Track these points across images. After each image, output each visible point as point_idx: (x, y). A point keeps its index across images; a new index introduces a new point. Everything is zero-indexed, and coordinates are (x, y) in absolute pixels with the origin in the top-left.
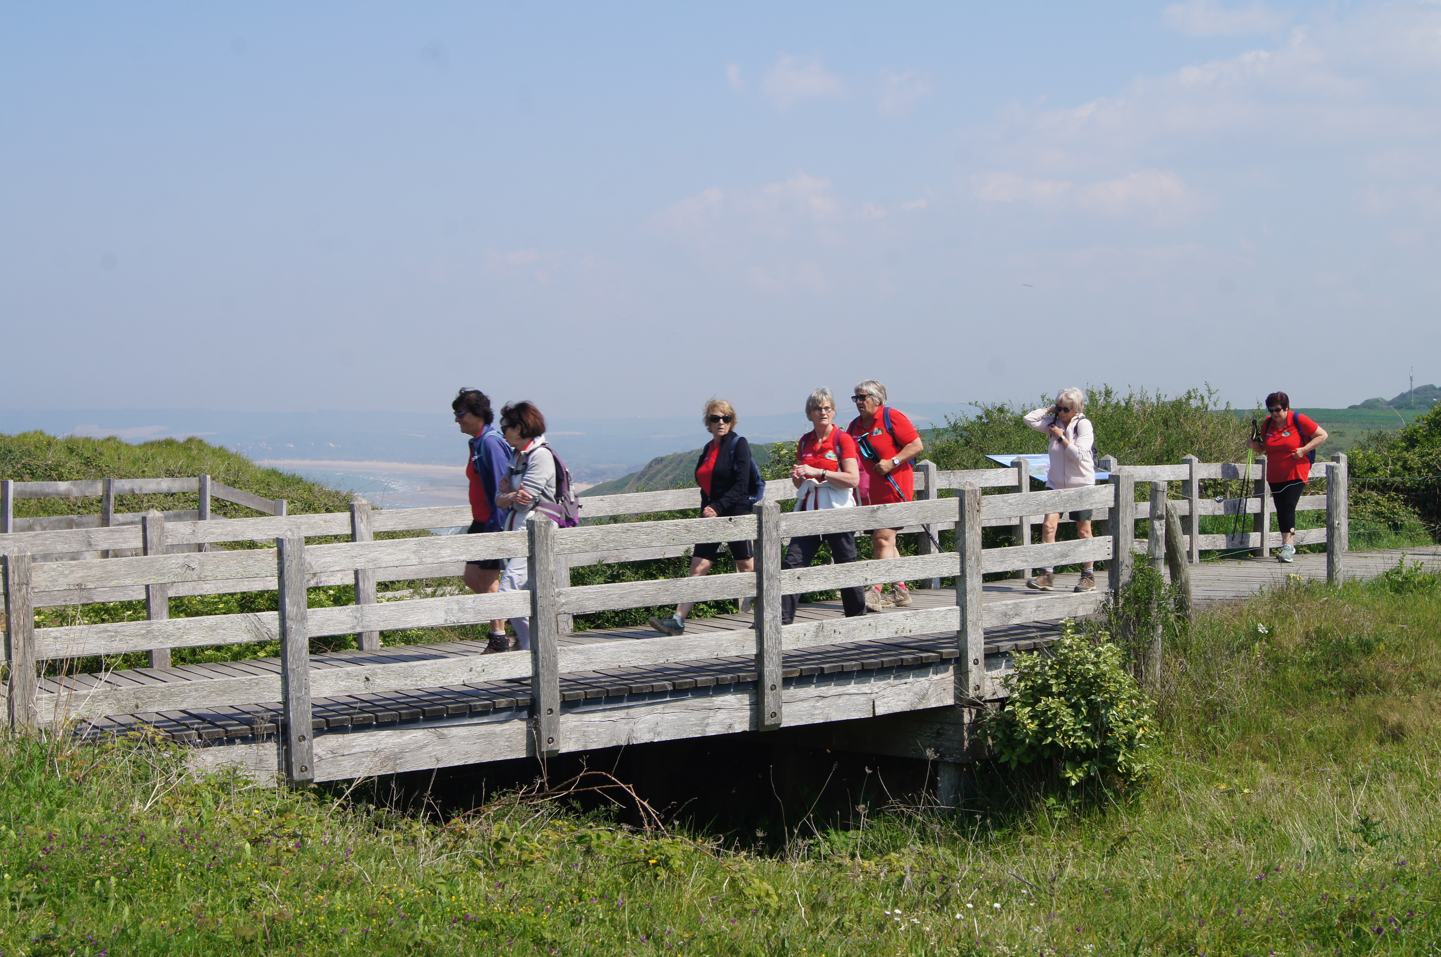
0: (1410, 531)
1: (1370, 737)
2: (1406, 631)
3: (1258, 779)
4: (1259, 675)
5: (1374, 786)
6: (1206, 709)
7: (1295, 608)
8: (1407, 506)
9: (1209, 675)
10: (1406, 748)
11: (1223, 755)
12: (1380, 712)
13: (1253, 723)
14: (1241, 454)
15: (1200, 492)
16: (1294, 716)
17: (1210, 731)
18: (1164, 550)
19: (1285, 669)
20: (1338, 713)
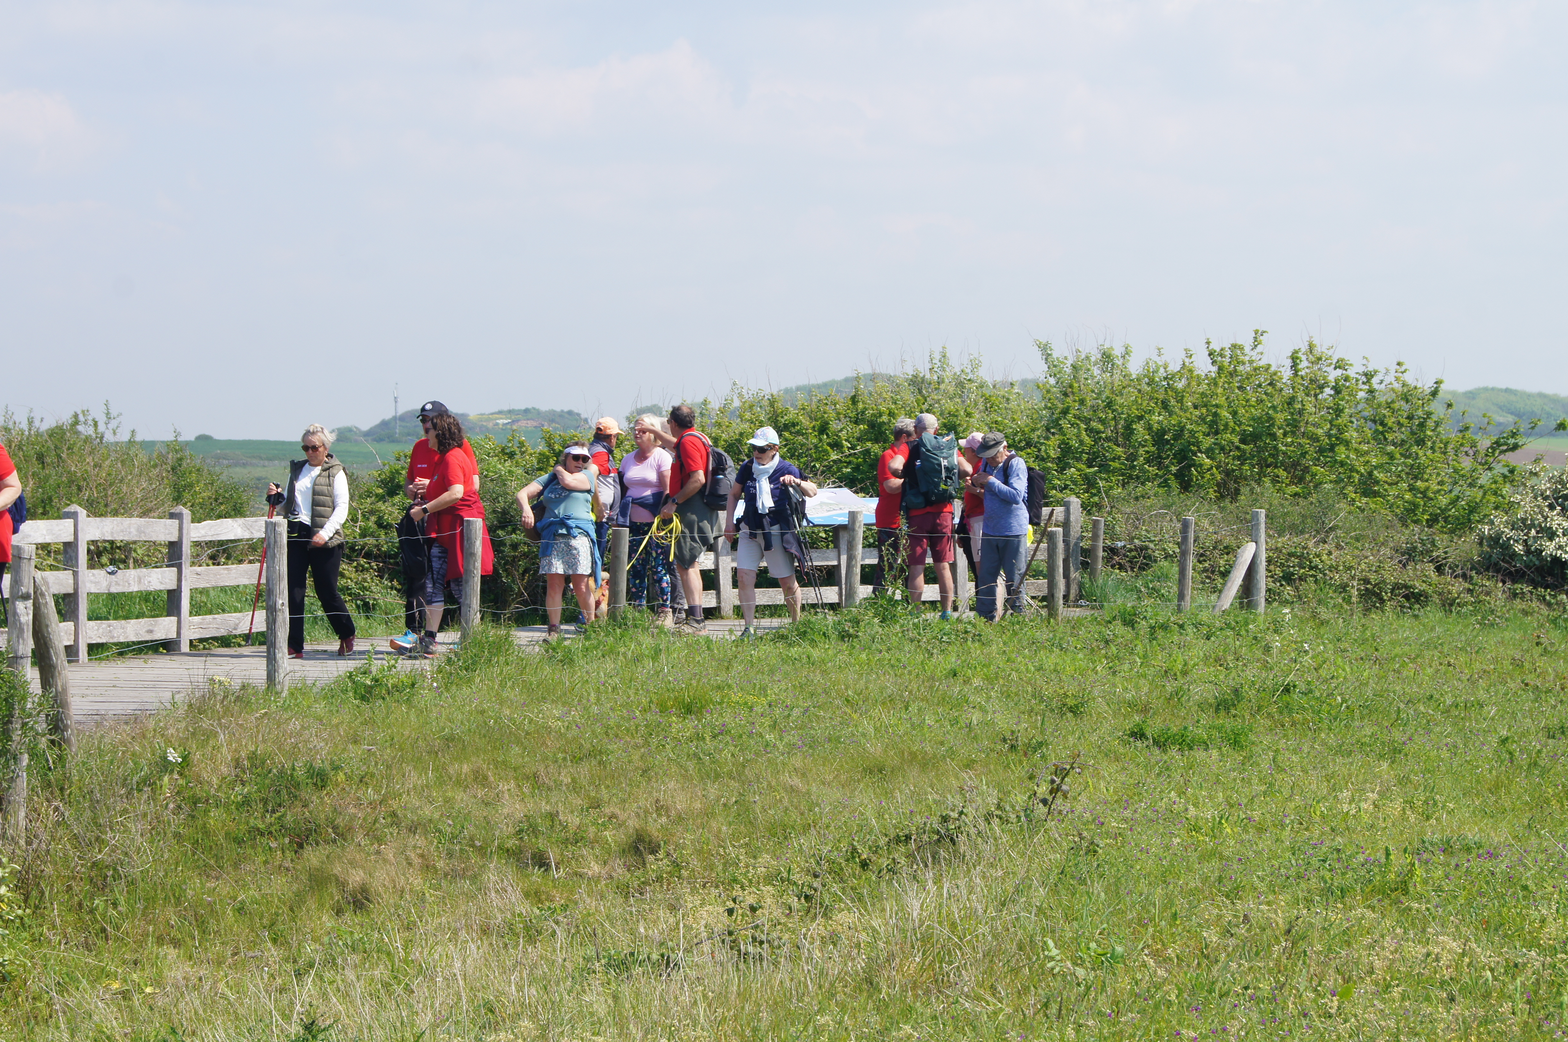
0: (386, 614)
1: (323, 905)
2: (374, 754)
3: (166, 972)
4: (169, 823)
5: (328, 975)
6: (93, 874)
7: (220, 724)
8: (382, 577)
9: (96, 823)
10: (373, 919)
11: (117, 939)
12: (337, 869)
13: (159, 892)
14: (150, 505)
15: (91, 559)
16: (217, 879)
17: (98, 906)
18: (30, 644)
19: (206, 812)
20: (280, 874)
